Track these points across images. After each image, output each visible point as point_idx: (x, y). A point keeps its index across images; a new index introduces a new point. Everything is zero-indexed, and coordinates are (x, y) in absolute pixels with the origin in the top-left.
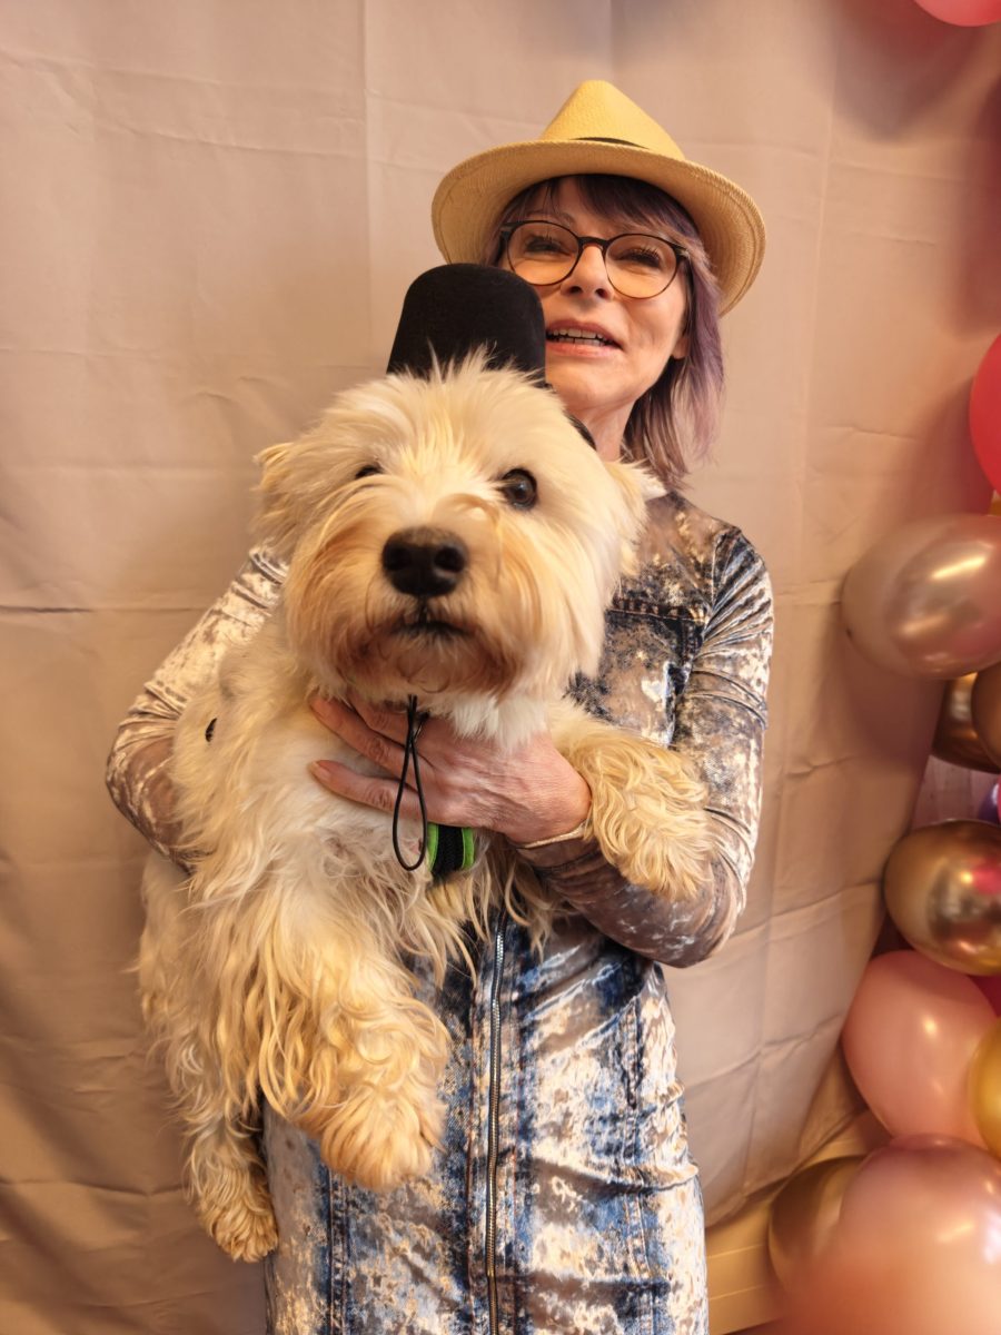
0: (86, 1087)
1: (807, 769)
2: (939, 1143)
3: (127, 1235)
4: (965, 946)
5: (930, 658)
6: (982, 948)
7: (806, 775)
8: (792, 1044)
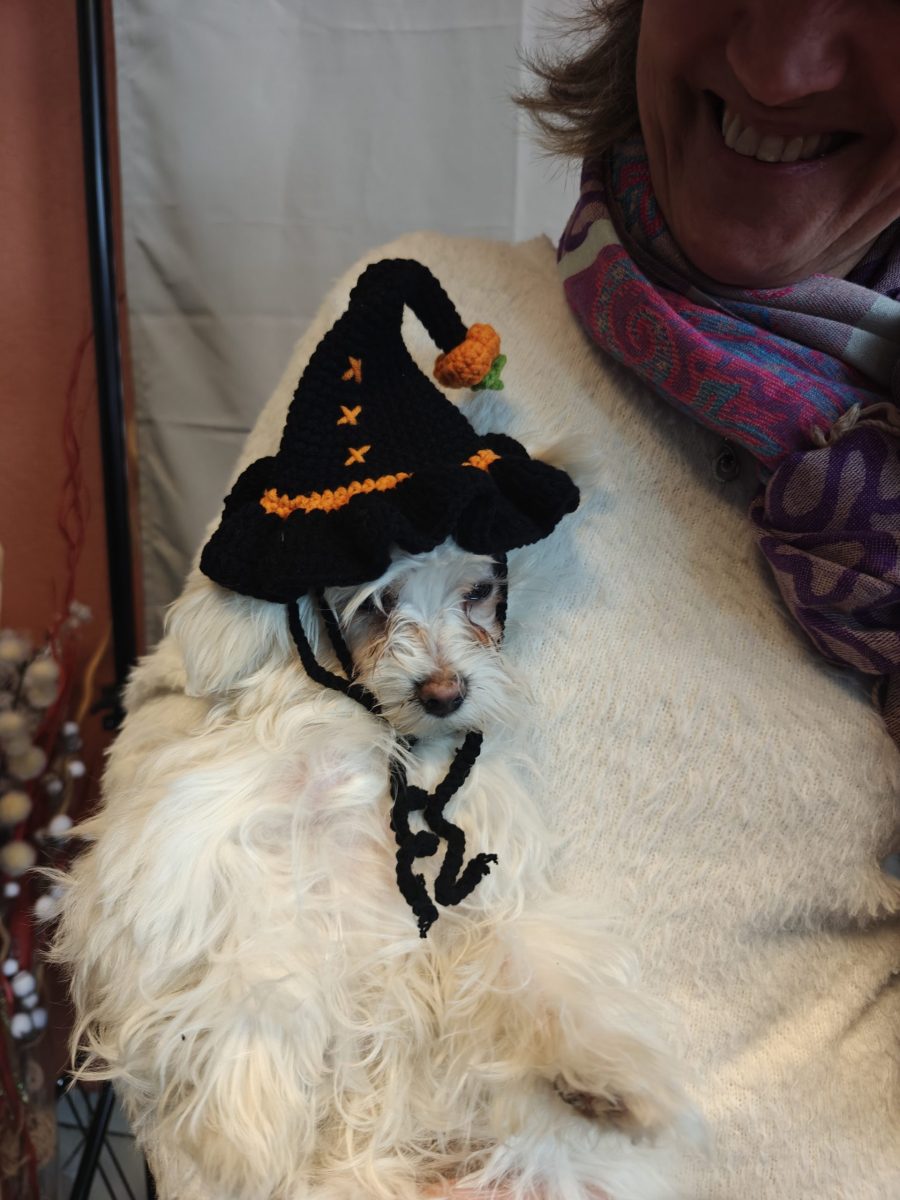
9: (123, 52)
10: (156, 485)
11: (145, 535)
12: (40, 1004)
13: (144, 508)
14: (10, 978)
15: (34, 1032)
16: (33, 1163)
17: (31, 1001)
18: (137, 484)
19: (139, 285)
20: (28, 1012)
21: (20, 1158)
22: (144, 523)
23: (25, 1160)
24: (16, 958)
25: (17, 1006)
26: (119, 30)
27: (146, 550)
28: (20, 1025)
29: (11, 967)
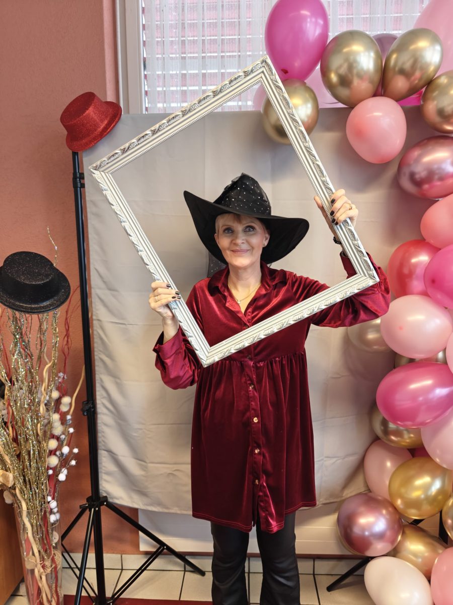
0: (135, 434)
1: (339, 376)
2: (380, 498)
3: (143, 473)
4: (393, 438)
5: (375, 347)
6: (399, 439)
7: (339, 378)
8: (335, 459)
9: (89, 216)
10: (101, 339)
11: (96, 353)
12: (58, 512)
13: (95, 345)
14: (49, 502)
15: (57, 521)
16: (56, 568)
17: (55, 510)
18: (93, 338)
19: (95, 281)
20: (54, 514)
21: (52, 566)
22: (95, 349)
23: (53, 566)
24: (50, 496)
25: (51, 512)
26: (88, 210)
27: (96, 357)
28: (53, 518)
29: (49, 498)
